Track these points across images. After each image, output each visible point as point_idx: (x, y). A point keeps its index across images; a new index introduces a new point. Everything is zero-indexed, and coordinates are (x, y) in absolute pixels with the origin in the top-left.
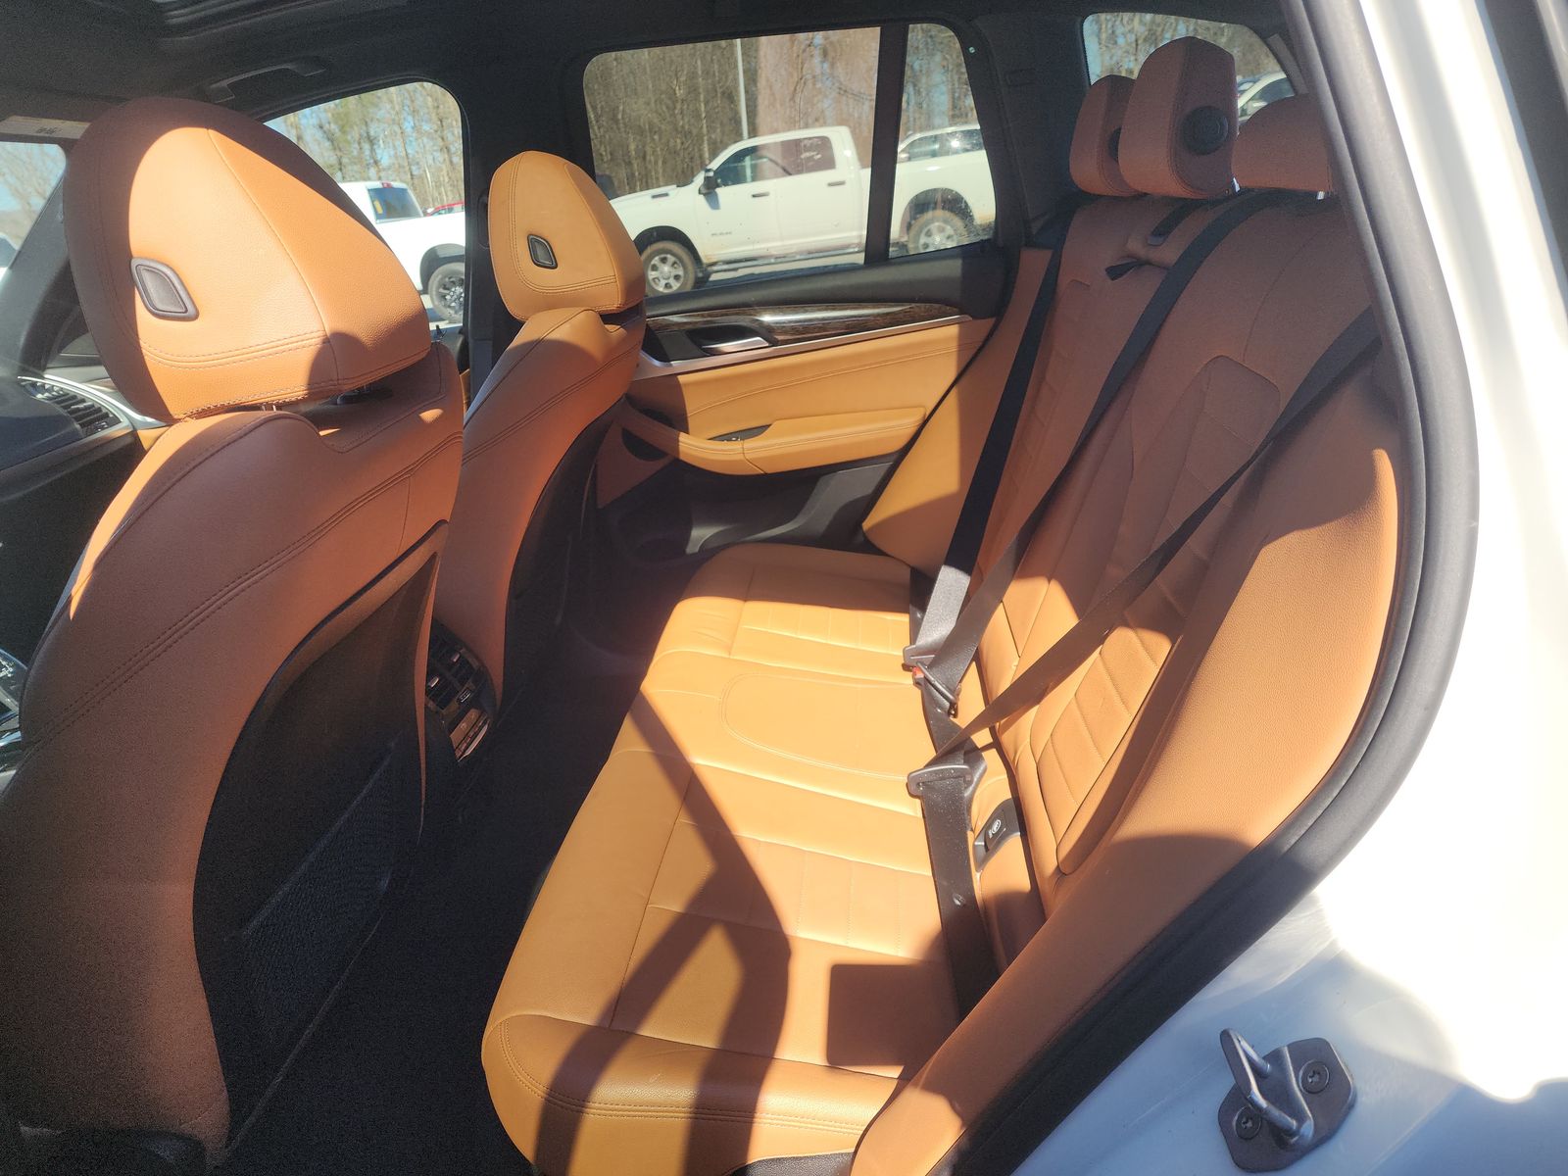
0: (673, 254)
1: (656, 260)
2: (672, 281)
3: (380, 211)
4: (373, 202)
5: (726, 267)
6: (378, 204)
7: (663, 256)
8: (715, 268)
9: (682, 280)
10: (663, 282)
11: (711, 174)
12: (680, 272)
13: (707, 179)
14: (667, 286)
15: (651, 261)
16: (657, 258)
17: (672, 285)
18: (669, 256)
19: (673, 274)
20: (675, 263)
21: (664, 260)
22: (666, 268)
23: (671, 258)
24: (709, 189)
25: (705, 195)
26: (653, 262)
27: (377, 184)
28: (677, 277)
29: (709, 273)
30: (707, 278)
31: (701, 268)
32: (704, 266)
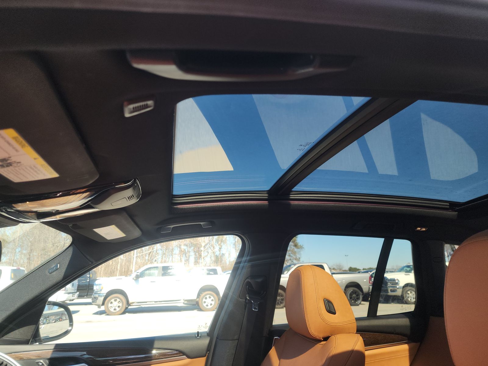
3: (13, 277)
4: (11, 273)
6: (12, 275)
8: (133, 304)
9: (121, 307)
10: (113, 308)
11: (139, 274)
12: (121, 305)
13: (137, 275)
16: (113, 300)
17: (117, 309)
18: (117, 299)
19: (118, 306)
20: (120, 301)
22: (116, 303)
23: (118, 300)
24: (137, 278)
25: (135, 280)
26: (111, 301)
28: (119, 307)
29: (131, 306)
30: (130, 307)
31: (128, 304)
32: (130, 303)
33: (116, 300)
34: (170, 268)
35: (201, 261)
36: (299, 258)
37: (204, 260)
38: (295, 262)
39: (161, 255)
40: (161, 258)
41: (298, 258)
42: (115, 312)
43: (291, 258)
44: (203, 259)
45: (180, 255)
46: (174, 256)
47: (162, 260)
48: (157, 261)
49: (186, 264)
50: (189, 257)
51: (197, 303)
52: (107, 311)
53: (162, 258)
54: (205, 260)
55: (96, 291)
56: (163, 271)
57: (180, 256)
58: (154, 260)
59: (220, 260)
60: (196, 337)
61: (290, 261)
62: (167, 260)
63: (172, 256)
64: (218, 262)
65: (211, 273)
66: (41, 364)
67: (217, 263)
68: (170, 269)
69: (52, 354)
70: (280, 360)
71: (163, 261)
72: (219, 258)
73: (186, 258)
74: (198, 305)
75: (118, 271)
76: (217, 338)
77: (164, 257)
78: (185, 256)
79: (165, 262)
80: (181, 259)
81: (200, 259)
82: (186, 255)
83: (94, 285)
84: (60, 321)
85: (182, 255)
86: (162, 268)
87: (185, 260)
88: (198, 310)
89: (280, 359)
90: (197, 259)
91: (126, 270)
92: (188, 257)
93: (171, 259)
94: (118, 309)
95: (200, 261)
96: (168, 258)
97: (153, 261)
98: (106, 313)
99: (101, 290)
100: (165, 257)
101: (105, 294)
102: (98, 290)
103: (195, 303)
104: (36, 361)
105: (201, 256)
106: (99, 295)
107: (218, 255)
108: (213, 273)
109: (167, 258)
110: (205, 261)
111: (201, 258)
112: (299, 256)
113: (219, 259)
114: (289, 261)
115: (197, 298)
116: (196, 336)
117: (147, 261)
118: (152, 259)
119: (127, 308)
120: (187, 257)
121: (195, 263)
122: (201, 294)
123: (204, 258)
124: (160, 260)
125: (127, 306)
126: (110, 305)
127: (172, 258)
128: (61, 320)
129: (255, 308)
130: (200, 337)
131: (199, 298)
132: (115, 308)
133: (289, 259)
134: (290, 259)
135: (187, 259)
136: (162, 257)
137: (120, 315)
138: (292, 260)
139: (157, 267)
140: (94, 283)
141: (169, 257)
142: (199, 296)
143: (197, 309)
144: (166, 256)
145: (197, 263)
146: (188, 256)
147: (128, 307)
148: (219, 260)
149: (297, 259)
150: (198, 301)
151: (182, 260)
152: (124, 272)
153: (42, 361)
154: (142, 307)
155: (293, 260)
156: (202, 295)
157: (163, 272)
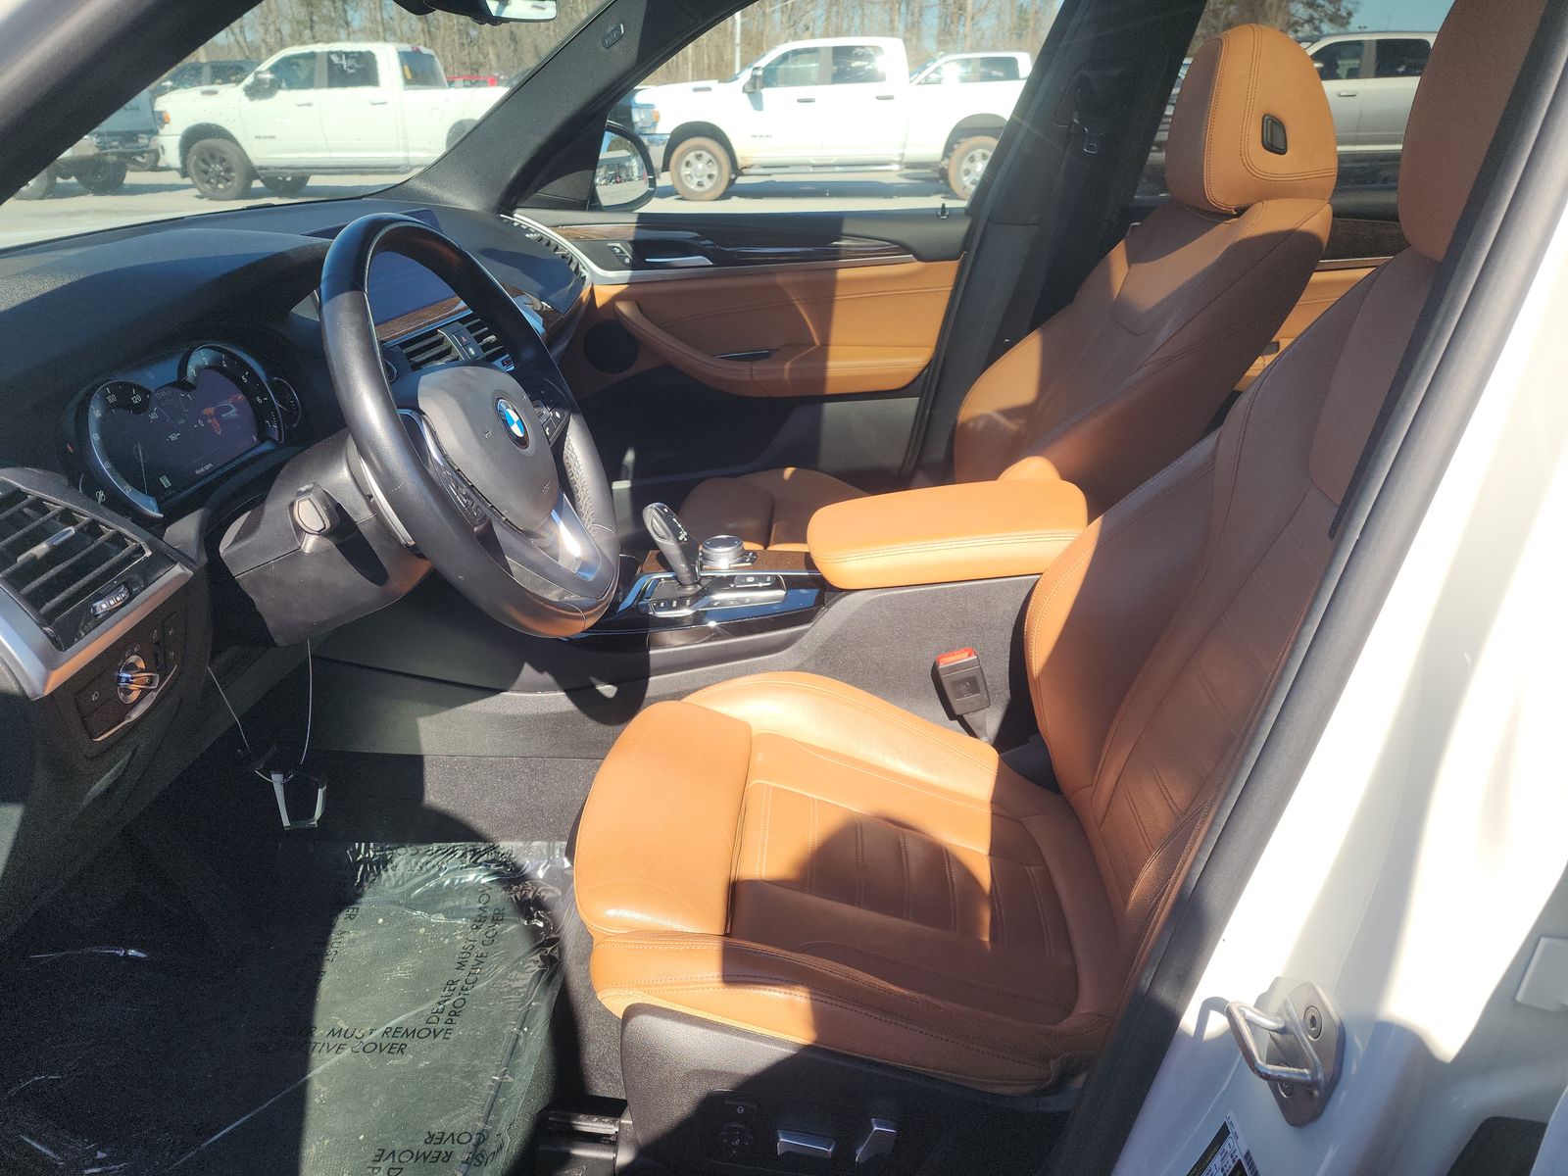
0: (709, 151)
1: (691, 157)
2: (705, 180)
3: (409, 76)
4: (402, 65)
5: (762, 171)
6: (406, 68)
7: (698, 152)
8: (751, 171)
9: (715, 179)
10: (696, 180)
11: (758, 72)
12: (714, 171)
13: (754, 77)
14: (700, 184)
15: (685, 156)
16: (692, 154)
17: (705, 183)
18: (704, 153)
19: (707, 173)
20: (710, 161)
21: (699, 157)
22: (700, 166)
23: (706, 156)
24: (753, 89)
25: (749, 93)
26: (687, 158)
27: (407, 47)
28: (710, 176)
29: (743, 175)
30: (740, 180)
31: (736, 169)
32: (740, 168)
33: (700, 155)
34: (856, 54)
35: (964, 28)
36: (1350, 14)
37: (973, 25)
38: (1326, 27)
39: (824, 7)
40: (823, 18)
41: (1344, 14)
42: (702, 193)
43: (1316, 15)
44: (969, 22)
45: (887, 7)
46: (867, 12)
47: (828, 24)
48: (811, 29)
49: (911, 40)
50: (921, 15)
51: (944, 174)
52: (678, 188)
53: (828, 18)
54: (976, 27)
55: (640, 125)
56: (835, 64)
57: (891, 9)
58: (801, 25)
59: (1031, 24)
60: (938, 216)
61: (1306, 25)
62: (845, 25)
63: (860, 11)
64: (1024, 33)
65: (995, 73)
66: (618, 251)
67: (1020, 36)
68: (858, 57)
69: (636, 233)
70: (1129, 267)
71: (830, 29)
72: (1031, 16)
73: (910, 18)
74: (947, 183)
75: (690, 64)
76: (988, 219)
77: (834, 13)
78: (908, 9)
79: (837, 32)
80: (892, 21)
81: (959, 21)
82: (911, 7)
83: (631, 107)
84: (617, 182)
85: (897, 6)
86: (830, 54)
87: (906, 26)
88: (944, 195)
89: (1130, 263)
90: (949, 21)
91: (714, 61)
92: (917, 14)
93: (857, 20)
94: (708, 184)
95: (961, 30)
96: (848, 16)
97: (799, 32)
98: (677, 194)
99: (654, 124)
100: (838, 13)
101: (669, 137)
102: (645, 123)
103: (937, 175)
104: (609, 245)
105: (965, 11)
106: (651, 137)
107: (1025, 5)
108: (1001, 74)
109: (846, 20)
110: (979, 30)
111: (963, 19)
112: (1351, 7)
113: (1027, 21)
114: (1302, 25)
115: (943, 160)
116: (939, 213)
117: (778, 30)
118: (795, 23)
119: (732, 182)
120: (913, 15)
121: (942, 38)
122: (956, 146)
123: (973, 18)
124: (821, 23)
125: (733, 176)
126: (685, 171)
127: (862, 17)
128: (618, 179)
129: (1090, 148)
130: (948, 216)
131: (949, 157)
132: (700, 180)
133: (1306, 17)
134: (1311, 20)
135: (913, 24)
136: (828, 12)
137: (716, 199)
138: (1317, 22)
139: (815, 50)
140: (630, 102)
141: (851, 15)
142: (949, 149)
143: (943, 193)
144: (842, 10)
145: (948, 38)
146: (916, 10)
147: (735, 179)
148: (1027, 26)
149: (1341, 16)
150: (946, 167)
151: (896, 23)
152: (709, 68)
153: (618, 245)
154: (774, 182)
155: (1321, 21)
156: (959, 150)
157: (835, 68)
